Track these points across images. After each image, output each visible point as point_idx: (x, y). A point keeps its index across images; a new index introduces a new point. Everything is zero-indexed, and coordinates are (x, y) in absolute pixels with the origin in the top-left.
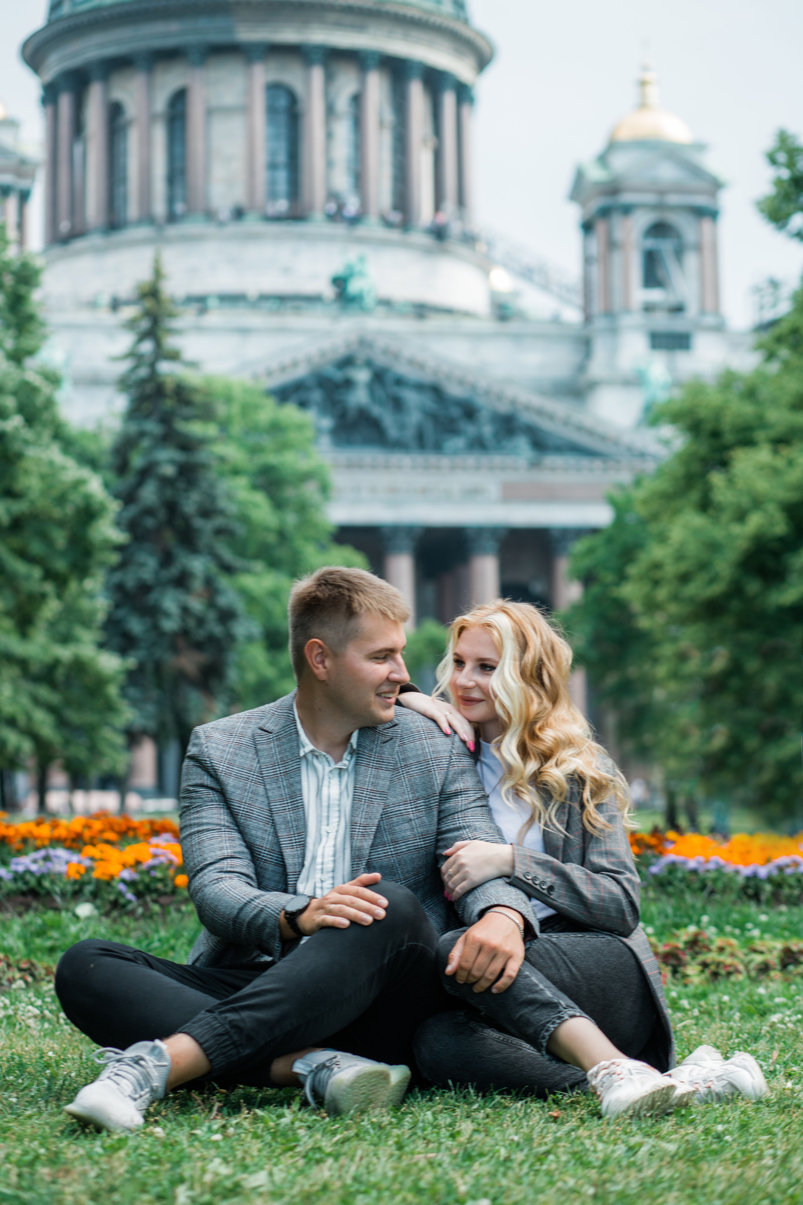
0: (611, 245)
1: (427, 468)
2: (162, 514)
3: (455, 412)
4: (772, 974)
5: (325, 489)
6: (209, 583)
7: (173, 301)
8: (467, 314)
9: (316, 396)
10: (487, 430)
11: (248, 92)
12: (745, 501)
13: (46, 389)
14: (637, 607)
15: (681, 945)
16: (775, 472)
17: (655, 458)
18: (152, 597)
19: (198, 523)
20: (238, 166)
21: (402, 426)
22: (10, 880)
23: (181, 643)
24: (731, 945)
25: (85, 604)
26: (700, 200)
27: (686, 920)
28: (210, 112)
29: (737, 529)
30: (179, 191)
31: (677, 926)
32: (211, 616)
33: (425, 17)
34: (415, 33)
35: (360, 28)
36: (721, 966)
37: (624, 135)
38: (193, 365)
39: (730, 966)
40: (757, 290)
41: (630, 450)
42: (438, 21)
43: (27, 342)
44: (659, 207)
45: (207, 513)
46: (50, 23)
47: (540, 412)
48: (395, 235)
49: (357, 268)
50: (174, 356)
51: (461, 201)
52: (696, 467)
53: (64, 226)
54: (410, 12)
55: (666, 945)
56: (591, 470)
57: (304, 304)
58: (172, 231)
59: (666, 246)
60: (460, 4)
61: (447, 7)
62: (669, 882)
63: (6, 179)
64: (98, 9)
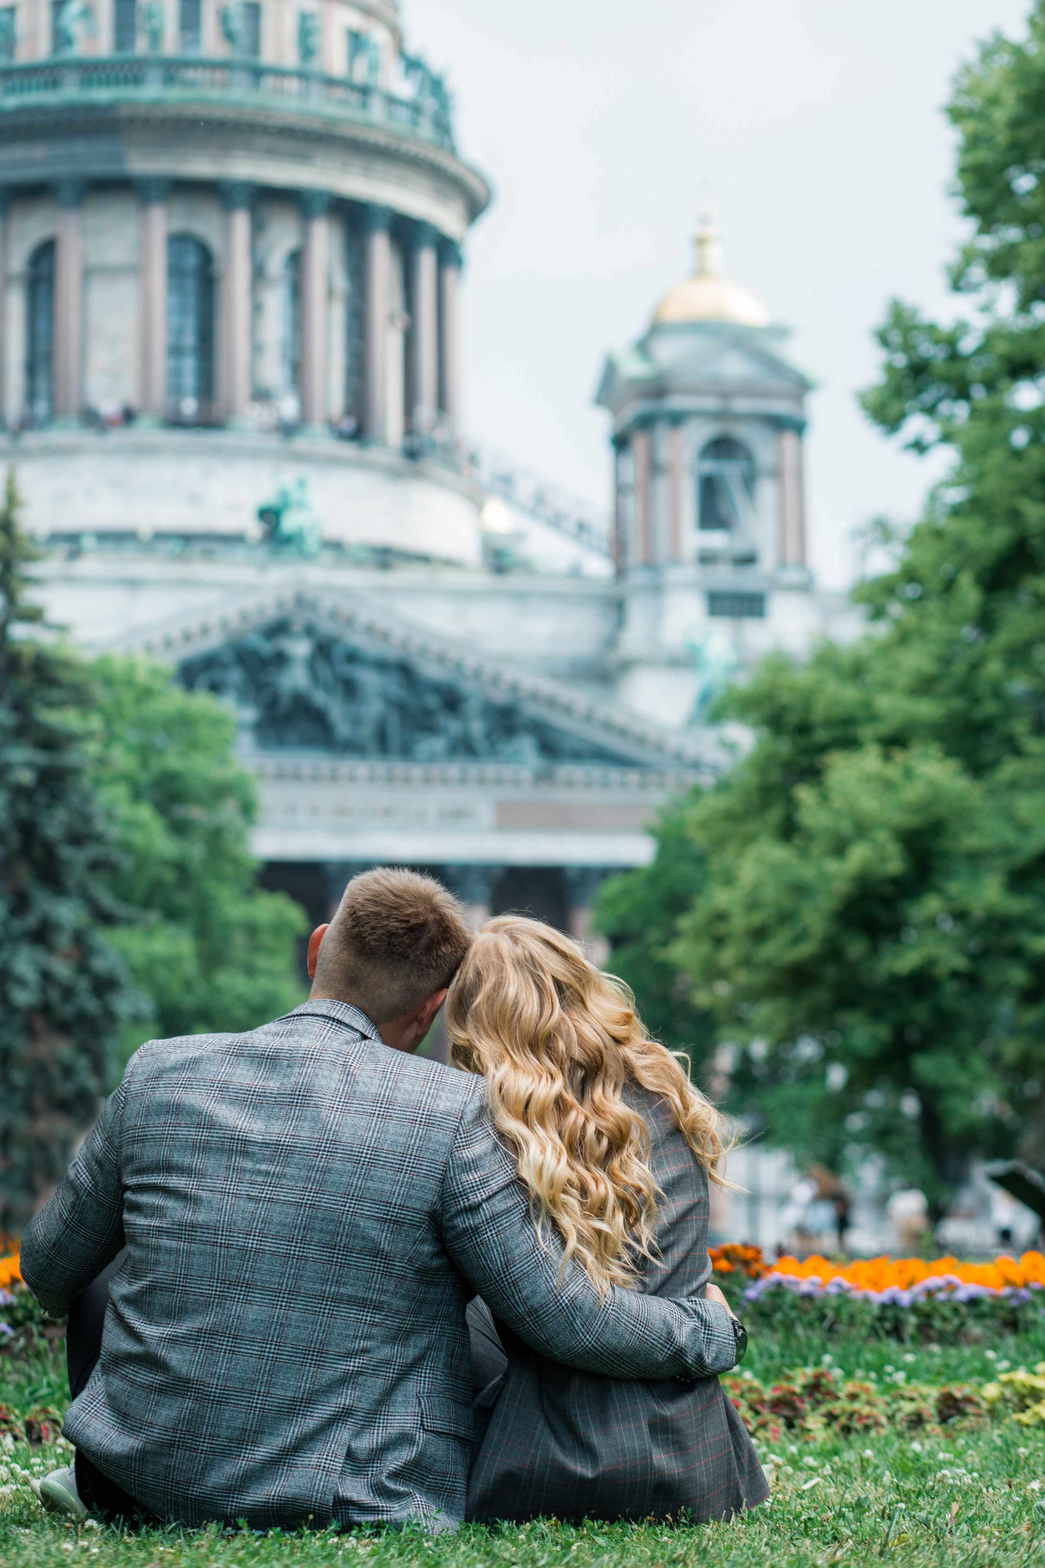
0: (654, 468)
1: (390, 779)
2: (14, 840)
3: (432, 701)
4: (928, 1427)
5: (247, 809)
6: (80, 938)
7: (32, 538)
8: (448, 563)
9: (235, 676)
10: (477, 728)
11: (143, 246)
12: (846, 827)
15: (798, 1389)
16: (888, 785)
17: (714, 768)
19: (66, 852)
20: (128, 350)
21: (356, 721)
23: (39, 1023)
24: (867, 1390)
26: (780, 407)
27: (799, 1359)
28: (88, 273)
29: (832, 866)
30: (42, 384)
31: (789, 1366)
32: (83, 985)
33: (394, 144)
34: (380, 167)
35: (304, 158)
36: (856, 1417)
37: (674, 313)
38: (62, 628)
39: (868, 1417)
40: (858, 533)
41: (678, 757)
42: (413, 149)
44: (722, 415)
45: (77, 839)
47: (552, 703)
48: (348, 450)
49: (295, 495)
50: (34, 616)
51: (442, 403)
52: (775, 776)
54: (374, 137)
55: (773, 1391)
56: (623, 785)
57: (218, 547)
58: (31, 440)
59: (730, 471)
60: (443, 127)
61: (426, 130)
62: (774, 1310)
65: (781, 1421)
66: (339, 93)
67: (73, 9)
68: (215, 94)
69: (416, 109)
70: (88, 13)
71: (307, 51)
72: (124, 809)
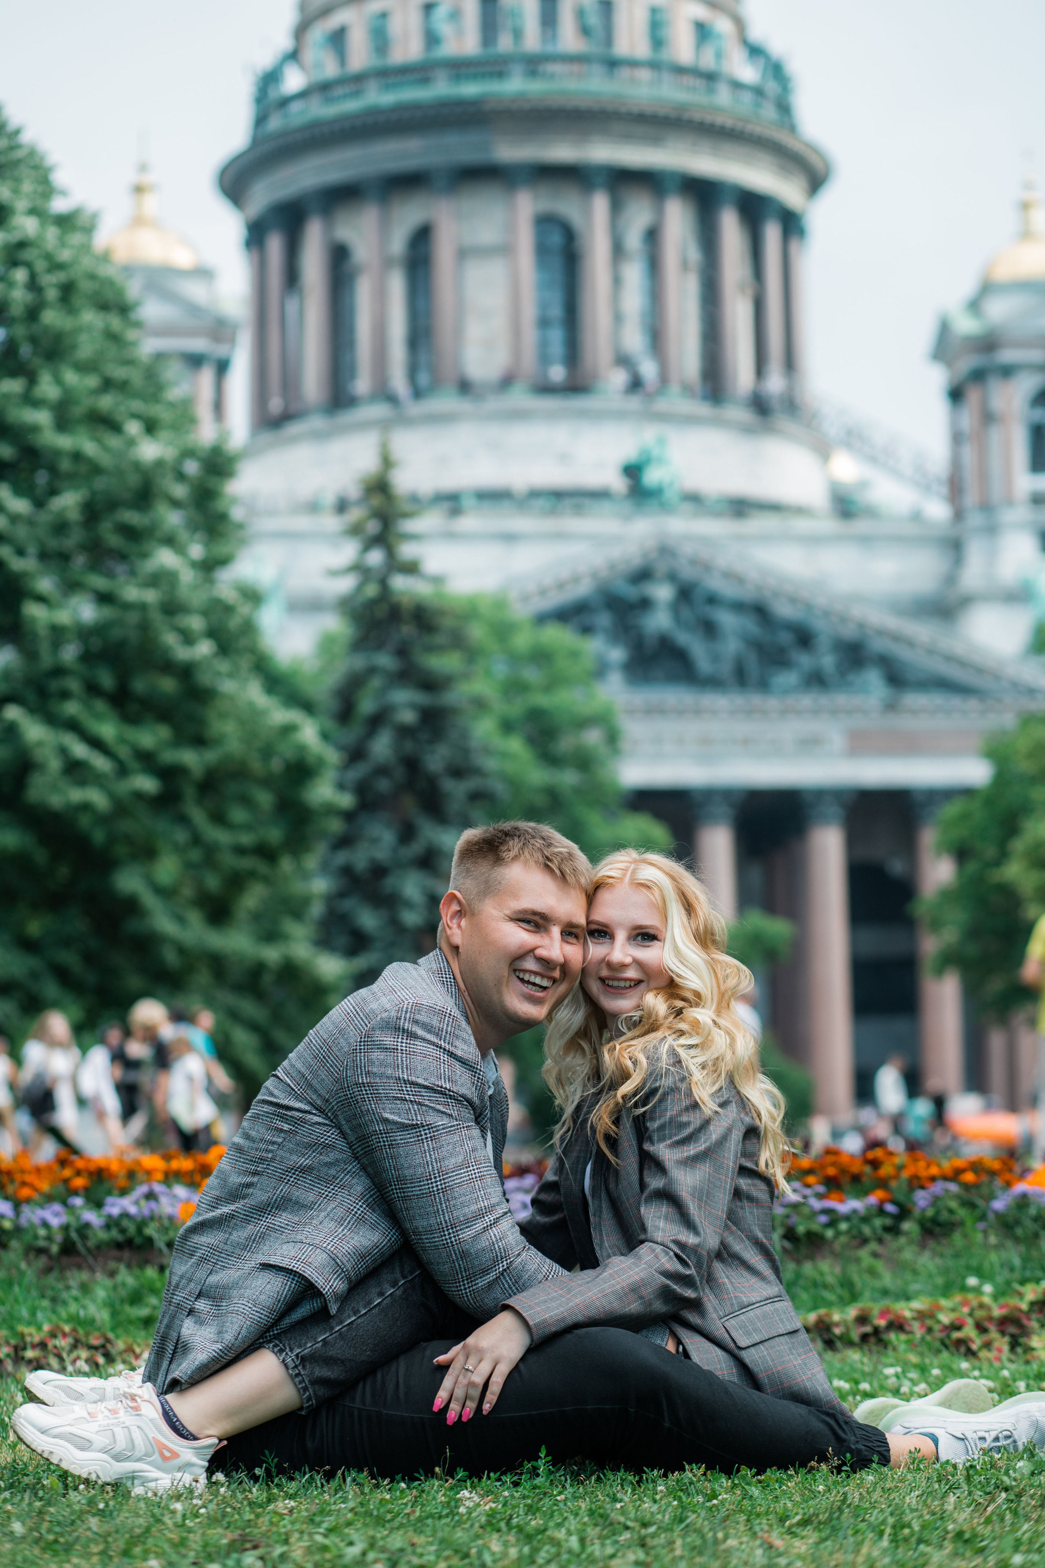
0: (987, 418)
1: (750, 713)
2: (400, 773)
3: (785, 638)
5: (613, 738)
8: (800, 511)
9: (604, 619)
10: (828, 661)
11: (511, 227)
13: (244, 609)
14: (1026, 890)
15: (1024, 1306)
18: (389, 883)
19: (447, 784)
21: (716, 658)
22: (101, 1228)
25: (298, 887)
27: (1039, 1274)
28: (463, 254)
30: (423, 358)
31: (1024, 1282)
33: (739, 125)
35: (656, 141)
37: (1003, 272)
38: (438, 580)
42: (758, 130)
43: (221, 549)
45: (458, 772)
46: (256, 141)
47: (897, 638)
48: (703, 409)
49: (656, 452)
50: (411, 568)
51: (790, 363)
53: (276, 405)
54: (719, 120)
55: (1002, 1307)
56: (964, 712)
57: (587, 501)
60: (784, 108)
61: (769, 112)
62: (1018, 1222)
63: (198, 345)
64: (315, 124)
65: (1007, 1339)
66: (688, 81)
67: (441, 12)
68: (573, 85)
69: (758, 91)
70: (455, 15)
71: (657, 41)
72: (499, 742)
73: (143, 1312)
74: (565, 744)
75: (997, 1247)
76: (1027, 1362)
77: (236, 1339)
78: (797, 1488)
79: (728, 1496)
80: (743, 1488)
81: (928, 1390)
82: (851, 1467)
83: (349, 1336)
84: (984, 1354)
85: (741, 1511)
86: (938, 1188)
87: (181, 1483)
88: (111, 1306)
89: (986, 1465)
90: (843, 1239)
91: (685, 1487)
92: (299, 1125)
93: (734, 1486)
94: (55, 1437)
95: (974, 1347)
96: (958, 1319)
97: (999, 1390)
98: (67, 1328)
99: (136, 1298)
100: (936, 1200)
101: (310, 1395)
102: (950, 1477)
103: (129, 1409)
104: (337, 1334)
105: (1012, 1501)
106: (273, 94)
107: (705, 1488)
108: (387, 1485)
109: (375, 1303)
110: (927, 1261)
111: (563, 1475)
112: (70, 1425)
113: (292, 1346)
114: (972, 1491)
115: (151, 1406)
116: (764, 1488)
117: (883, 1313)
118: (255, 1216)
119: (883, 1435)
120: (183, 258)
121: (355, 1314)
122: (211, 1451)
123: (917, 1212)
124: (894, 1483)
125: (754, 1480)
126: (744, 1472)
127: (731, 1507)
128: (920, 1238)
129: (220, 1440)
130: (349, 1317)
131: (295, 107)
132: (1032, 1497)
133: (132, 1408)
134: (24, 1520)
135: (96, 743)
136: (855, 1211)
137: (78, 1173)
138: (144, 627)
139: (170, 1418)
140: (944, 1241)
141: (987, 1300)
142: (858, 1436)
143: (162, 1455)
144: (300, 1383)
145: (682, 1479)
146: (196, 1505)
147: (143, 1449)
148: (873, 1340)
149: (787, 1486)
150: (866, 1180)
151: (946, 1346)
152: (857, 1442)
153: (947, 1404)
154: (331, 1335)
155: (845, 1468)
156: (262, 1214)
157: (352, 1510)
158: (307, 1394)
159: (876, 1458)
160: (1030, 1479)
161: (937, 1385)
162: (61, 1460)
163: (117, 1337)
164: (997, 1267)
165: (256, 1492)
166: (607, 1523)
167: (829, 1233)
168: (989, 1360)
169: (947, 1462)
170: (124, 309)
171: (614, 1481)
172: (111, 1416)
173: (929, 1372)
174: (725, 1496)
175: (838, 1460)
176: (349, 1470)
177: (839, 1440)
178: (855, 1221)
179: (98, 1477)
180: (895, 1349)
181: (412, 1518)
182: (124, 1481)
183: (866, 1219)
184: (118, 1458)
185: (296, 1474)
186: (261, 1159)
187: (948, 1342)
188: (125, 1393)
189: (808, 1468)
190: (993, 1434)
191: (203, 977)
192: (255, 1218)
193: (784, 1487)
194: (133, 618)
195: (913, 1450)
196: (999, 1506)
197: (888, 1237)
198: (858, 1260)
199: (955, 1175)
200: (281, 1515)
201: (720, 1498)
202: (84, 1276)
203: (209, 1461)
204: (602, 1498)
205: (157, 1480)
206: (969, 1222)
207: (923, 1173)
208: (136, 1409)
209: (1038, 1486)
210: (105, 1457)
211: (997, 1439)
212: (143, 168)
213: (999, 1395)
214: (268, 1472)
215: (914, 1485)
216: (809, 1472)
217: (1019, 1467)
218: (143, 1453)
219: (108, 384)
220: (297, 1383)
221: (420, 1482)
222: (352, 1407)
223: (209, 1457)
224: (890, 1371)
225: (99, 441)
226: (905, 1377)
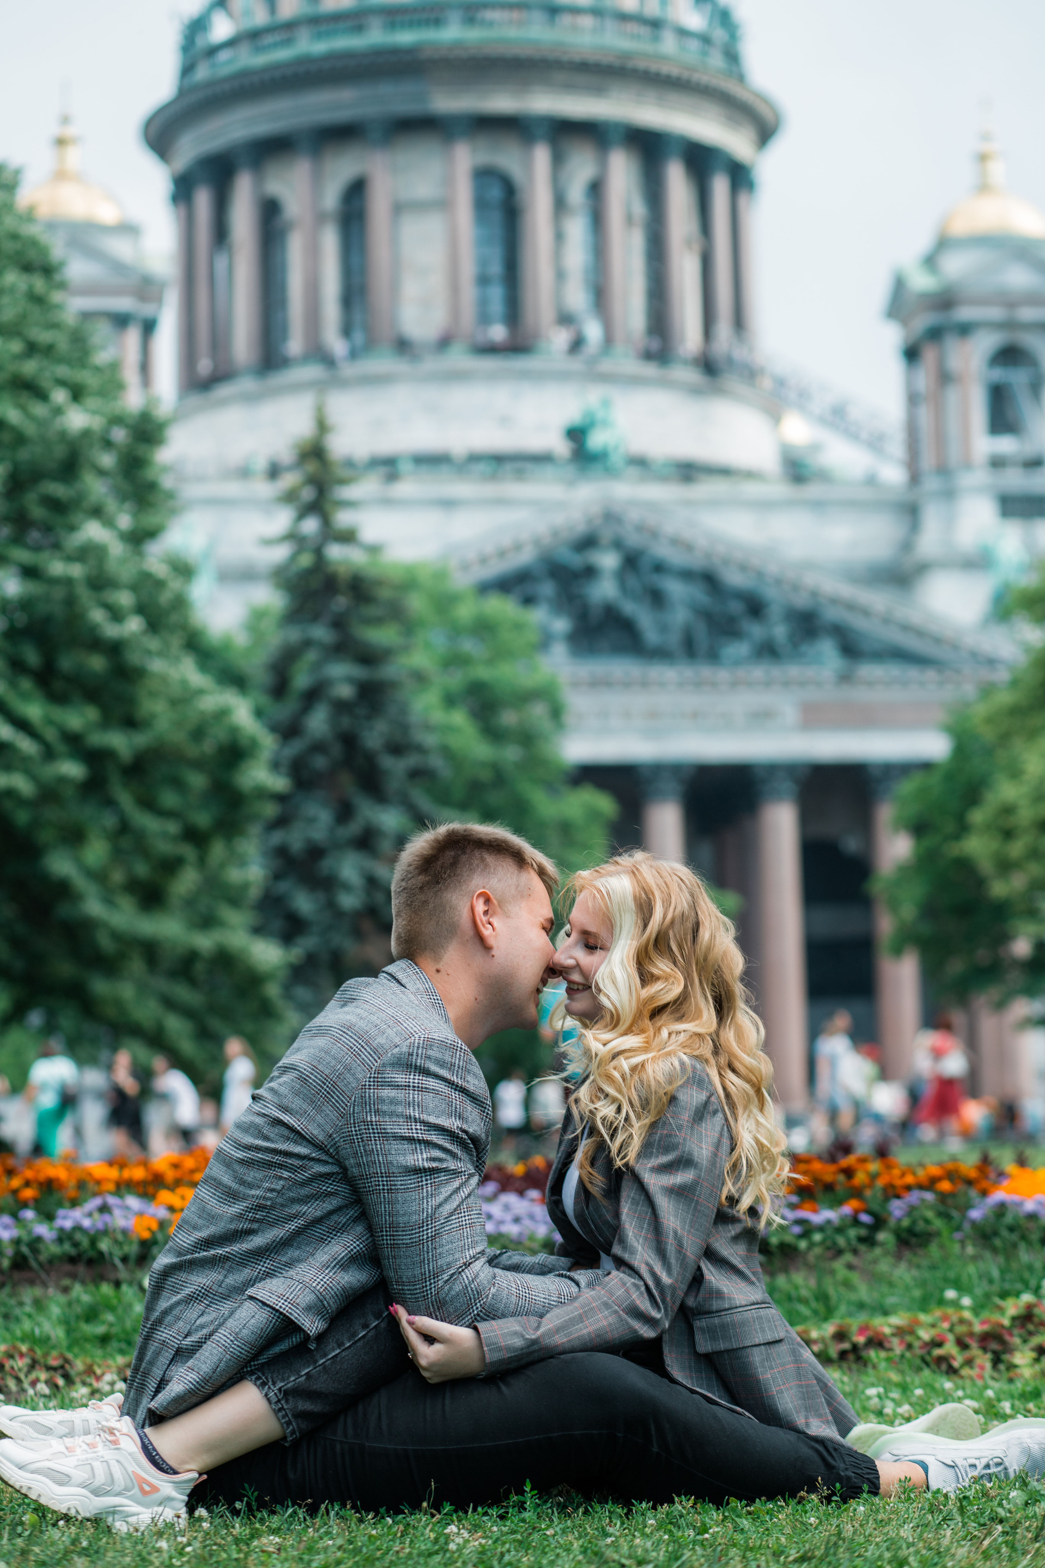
0: (944, 378)
1: (699, 684)
2: (337, 750)
3: (736, 607)
5: (556, 713)
8: (750, 475)
9: (547, 589)
10: (780, 631)
11: (449, 181)
13: (175, 585)
14: (986, 866)
15: (1006, 1322)
17: (1008, 665)
18: (326, 865)
19: (386, 761)
21: (664, 629)
22: (53, 1241)
23: (367, 925)
25: (234, 875)
27: (1019, 1286)
28: (399, 209)
30: (357, 317)
31: (1004, 1295)
33: (685, 75)
34: (673, 97)
35: (599, 91)
37: (960, 227)
38: (374, 550)
42: (704, 79)
43: (150, 520)
44: (1009, 325)
45: (397, 749)
46: (183, 92)
47: (851, 606)
48: (650, 370)
49: (600, 415)
50: (348, 537)
51: (739, 321)
53: (204, 366)
54: (665, 69)
55: (983, 1323)
56: (922, 683)
57: (529, 466)
58: (350, 370)
59: (1018, 378)
60: (732, 56)
61: (716, 61)
62: (996, 1233)
63: (123, 304)
64: (244, 73)
65: (989, 1356)
66: (633, 28)
68: (512, 33)
69: (705, 39)
72: (438, 716)
73: (100, 1329)
74: (508, 718)
75: (975, 1258)
76: (1011, 1381)
77: (214, 1372)
78: (788, 1520)
79: (719, 1529)
80: (733, 1520)
81: (913, 1414)
82: (841, 1497)
83: (333, 1370)
84: (965, 1372)
85: (734, 1545)
86: (914, 1197)
87: (162, 1518)
88: (65, 1322)
89: (978, 1494)
90: (817, 1250)
91: (675, 1520)
92: (299, 1173)
93: (725, 1517)
94: (33, 1472)
95: (956, 1364)
96: (939, 1335)
97: (984, 1411)
98: (24, 1348)
99: (91, 1315)
100: (911, 1210)
101: (294, 1429)
102: (942, 1507)
103: (108, 1443)
104: (321, 1367)
105: (1007, 1533)
106: (201, 42)
107: (695, 1521)
108: (373, 1519)
109: (360, 1336)
110: (903, 1273)
111: (550, 1508)
112: (47, 1460)
113: (275, 1379)
114: (966, 1523)
115: (130, 1439)
116: (754, 1520)
117: (862, 1330)
118: (252, 1260)
119: (873, 1462)
120: (107, 214)
121: (339, 1346)
122: (191, 1486)
123: (892, 1223)
124: (887, 1514)
125: (744, 1511)
126: (734, 1504)
127: (723, 1541)
128: (895, 1249)
129: (200, 1474)
130: (333, 1350)
131: (223, 56)
132: (1028, 1529)
133: (110, 1442)
134: (8, 1559)
135: (22, 725)
136: (829, 1222)
137: (27, 1184)
138: (70, 601)
139: (149, 1452)
140: (921, 1252)
141: (967, 1315)
142: (847, 1463)
143: (142, 1489)
144: (283, 1417)
145: (672, 1511)
146: (181, 1543)
147: (123, 1483)
148: (851, 1357)
149: (777, 1518)
150: (840, 1190)
151: (927, 1364)
152: (847, 1469)
153: (934, 1429)
154: (315, 1368)
155: (834, 1498)
156: (260, 1258)
157: (340, 1548)
158: (291, 1428)
159: (866, 1487)
160: (1024, 1510)
161: (922, 1408)
162: (39, 1495)
163: (76, 1356)
164: (975, 1280)
165: (238, 1528)
166: (602, 1561)
167: (803, 1244)
168: (971, 1378)
169: (938, 1491)
170: (48, 270)
171: (602, 1513)
172: (90, 1451)
173: (912, 1392)
174: (716, 1530)
175: (828, 1489)
176: (333, 1506)
177: (829, 1466)
178: (829, 1232)
179: (77, 1512)
180: (874, 1367)
181: (401, 1555)
182: (104, 1516)
183: (840, 1230)
184: (96, 1492)
185: (277, 1507)
186: (259, 1207)
187: (928, 1358)
188: (103, 1426)
189: (798, 1498)
190: (984, 1462)
191: (137, 965)
192: (252, 1262)
193: (775, 1520)
194: (59, 593)
195: (903, 1479)
196: (995, 1540)
197: (862, 1248)
198: (832, 1272)
199: (930, 1184)
200: (269, 1554)
201: (711, 1531)
202: (37, 1291)
203: (189, 1496)
204: (592, 1532)
205: (138, 1514)
206: (945, 1233)
207: (898, 1182)
208: (115, 1442)
209: (1032, 1517)
210: (84, 1492)
211: (987, 1466)
212: (65, 120)
213: (984, 1416)
214: (249, 1505)
215: (906, 1516)
216: (799, 1502)
217: (1013, 1497)
218: (123, 1487)
219: (32, 349)
220: (280, 1418)
221: (404, 1516)
222: (334, 1440)
223: (188, 1491)
224: (872, 1392)
225: (23, 408)
226: (887, 1397)
